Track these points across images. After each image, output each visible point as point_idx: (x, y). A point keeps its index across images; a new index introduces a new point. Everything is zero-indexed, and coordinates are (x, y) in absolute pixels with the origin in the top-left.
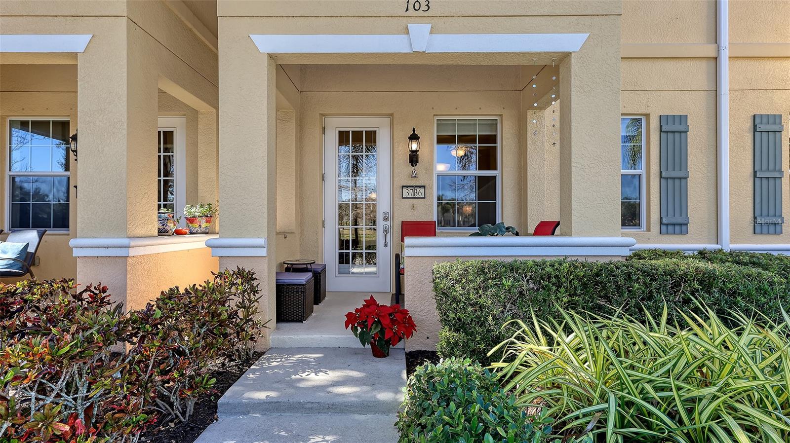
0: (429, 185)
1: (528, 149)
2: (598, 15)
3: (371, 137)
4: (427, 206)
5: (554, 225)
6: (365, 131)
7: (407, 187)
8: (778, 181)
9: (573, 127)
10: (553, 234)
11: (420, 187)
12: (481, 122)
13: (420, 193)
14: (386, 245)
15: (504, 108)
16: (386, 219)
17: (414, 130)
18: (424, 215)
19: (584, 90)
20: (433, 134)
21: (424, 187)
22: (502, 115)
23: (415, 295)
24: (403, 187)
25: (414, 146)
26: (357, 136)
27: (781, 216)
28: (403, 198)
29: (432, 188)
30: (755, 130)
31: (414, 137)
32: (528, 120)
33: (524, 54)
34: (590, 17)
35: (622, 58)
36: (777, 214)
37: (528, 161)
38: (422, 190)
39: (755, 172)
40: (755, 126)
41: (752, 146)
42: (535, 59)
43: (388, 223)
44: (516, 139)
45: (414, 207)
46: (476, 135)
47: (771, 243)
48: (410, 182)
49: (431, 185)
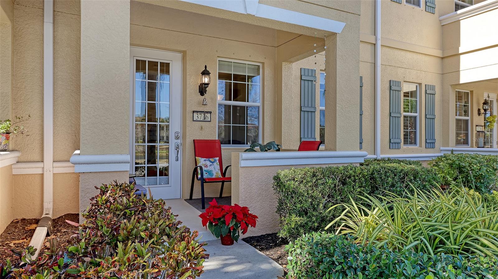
0: (213, 112)
1: (283, 89)
2: (349, 13)
3: (166, 68)
4: (212, 128)
5: (318, 144)
6: (160, 62)
7: (197, 112)
8: (399, 118)
9: (337, 81)
10: (318, 150)
11: (207, 112)
12: (250, 66)
13: (207, 117)
14: (177, 160)
15: (265, 58)
16: (177, 138)
17: (206, 67)
18: (210, 135)
19: (343, 58)
20: (216, 71)
21: (210, 113)
22: (264, 63)
23: (246, 196)
24: (194, 112)
25: (206, 80)
26: (153, 65)
27: (400, 138)
28: (193, 121)
29: (215, 114)
30: (390, 89)
31: (205, 73)
32: (283, 69)
33: (312, 29)
34: (346, 13)
35: (360, 41)
36: (399, 138)
37: (283, 98)
38: (209, 115)
39: (390, 113)
40: (390, 87)
41: (389, 98)
42: (315, 33)
43: (179, 141)
44: (273, 81)
45: (202, 128)
46: (246, 76)
47: (396, 154)
48: (199, 108)
49: (215, 112)
